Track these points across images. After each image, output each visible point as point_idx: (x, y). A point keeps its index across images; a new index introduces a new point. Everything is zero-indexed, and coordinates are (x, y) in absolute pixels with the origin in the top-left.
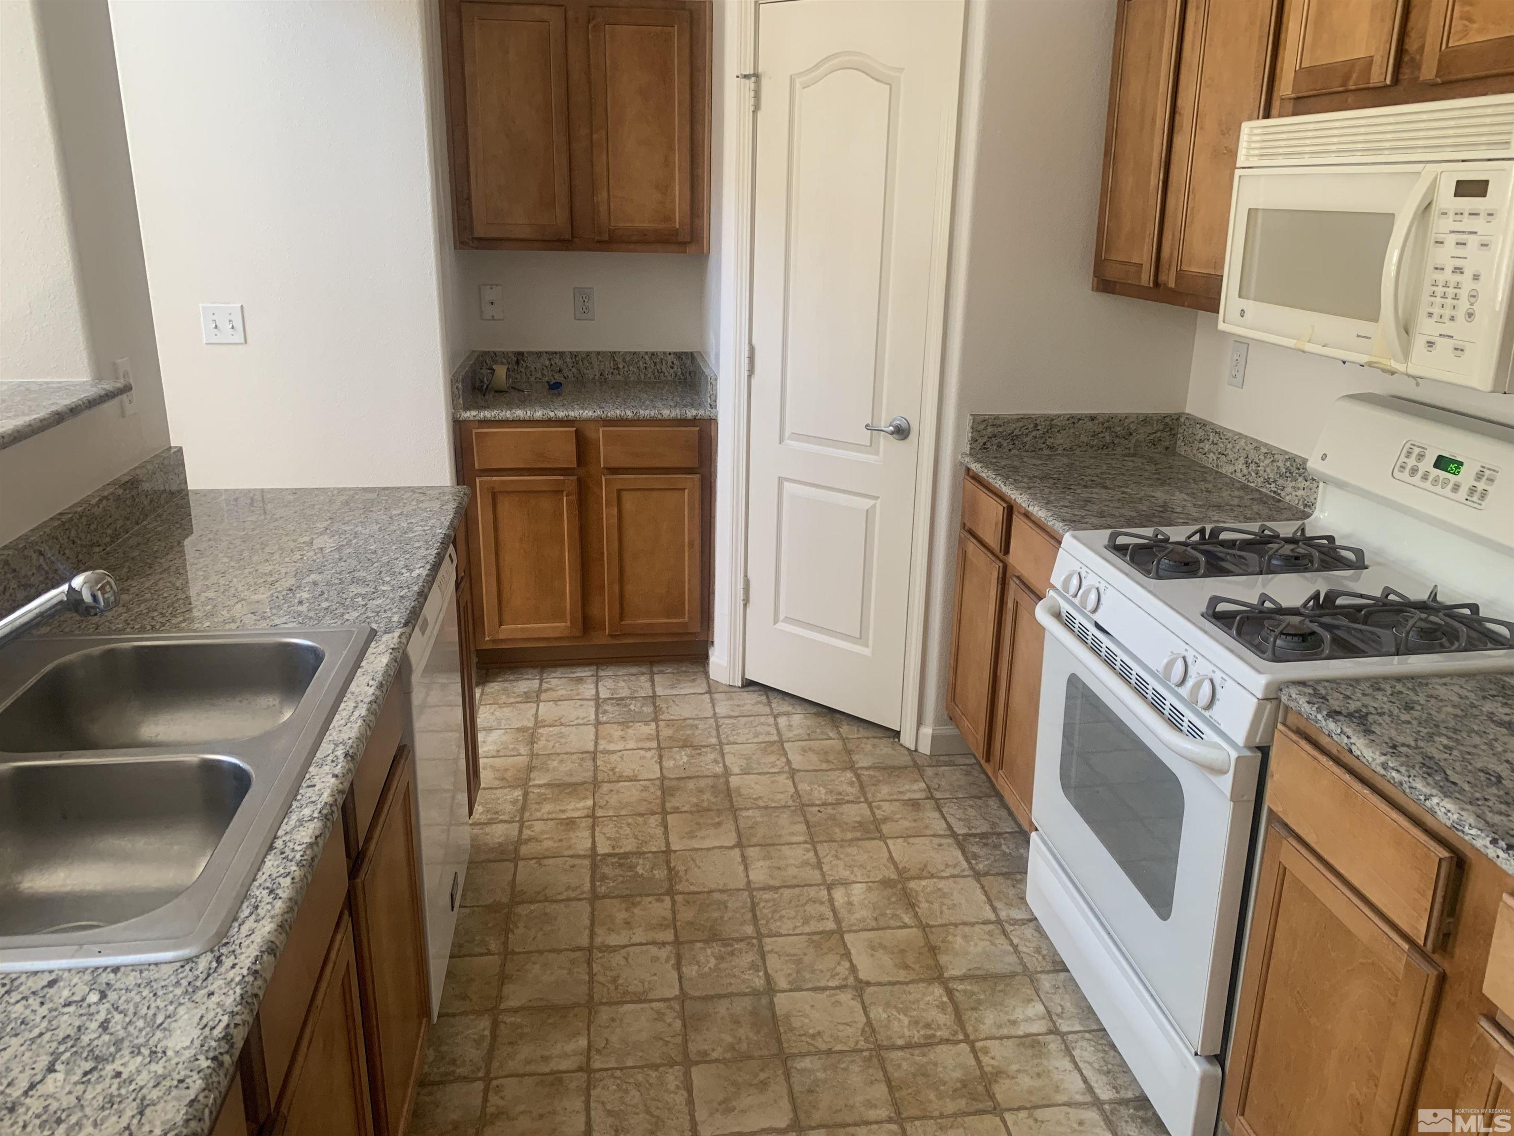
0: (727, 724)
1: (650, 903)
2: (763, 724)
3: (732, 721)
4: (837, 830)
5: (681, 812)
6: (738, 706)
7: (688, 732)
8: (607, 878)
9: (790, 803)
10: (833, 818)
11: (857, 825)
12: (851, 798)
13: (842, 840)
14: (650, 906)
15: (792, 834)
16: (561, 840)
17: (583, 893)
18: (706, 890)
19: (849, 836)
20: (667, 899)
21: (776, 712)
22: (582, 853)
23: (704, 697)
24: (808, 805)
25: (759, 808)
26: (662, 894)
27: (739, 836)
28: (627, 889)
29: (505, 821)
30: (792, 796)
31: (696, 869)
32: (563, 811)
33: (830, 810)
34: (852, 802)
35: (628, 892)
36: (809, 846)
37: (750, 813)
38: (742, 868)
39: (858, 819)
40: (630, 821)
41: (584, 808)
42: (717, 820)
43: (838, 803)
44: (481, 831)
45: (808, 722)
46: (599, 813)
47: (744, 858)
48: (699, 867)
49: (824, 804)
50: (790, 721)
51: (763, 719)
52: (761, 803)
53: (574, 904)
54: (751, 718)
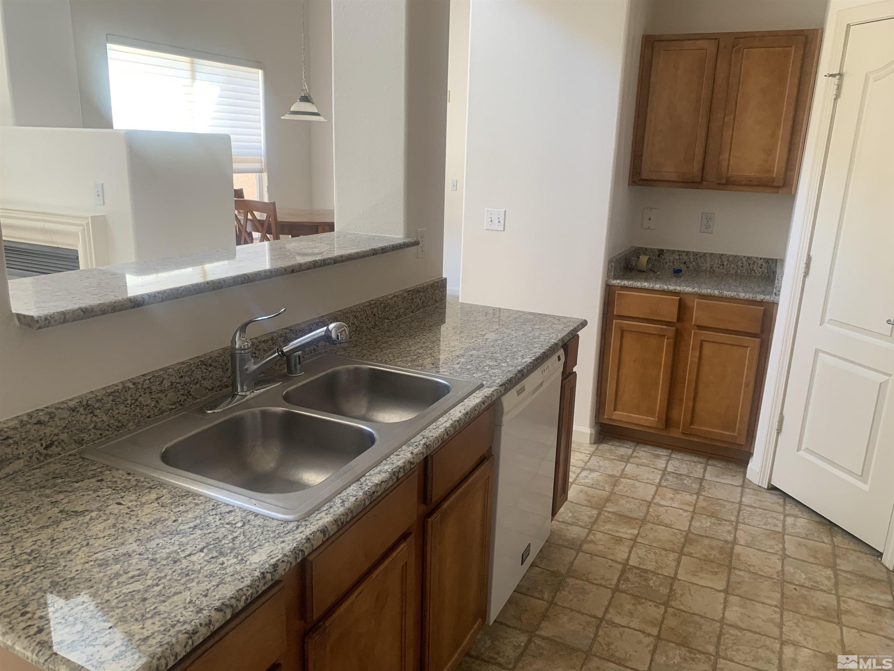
0: (747, 511)
1: (650, 606)
2: (774, 518)
3: (751, 509)
4: (804, 606)
5: (693, 557)
6: (760, 501)
7: (718, 508)
8: (629, 581)
9: (775, 576)
10: (804, 597)
11: (822, 608)
12: (825, 588)
13: (806, 615)
14: (649, 607)
15: (768, 597)
16: (609, 548)
17: (611, 584)
18: (691, 611)
19: (813, 613)
20: (663, 607)
21: (787, 512)
22: (619, 560)
23: (736, 488)
24: (788, 583)
25: (749, 572)
26: (660, 604)
27: (728, 585)
28: (639, 592)
29: (581, 526)
30: (778, 572)
31: (689, 597)
32: (617, 531)
33: (804, 591)
34: (824, 591)
35: (639, 594)
36: (777, 610)
37: (742, 573)
38: (722, 606)
39: (825, 604)
40: (657, 551)
41: (631, 534)
42: (716, 570)
43: (813, 588)
44: (565, 527)
45: (810, 526)
46: (639, 540)
47: (726, 601)
48: (692, 596)
49: (802, 586)
50: (795, 521)
51: (775, 515)
52: (752, 569)
53: (602, 588)
54: (766, 512)
